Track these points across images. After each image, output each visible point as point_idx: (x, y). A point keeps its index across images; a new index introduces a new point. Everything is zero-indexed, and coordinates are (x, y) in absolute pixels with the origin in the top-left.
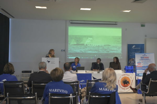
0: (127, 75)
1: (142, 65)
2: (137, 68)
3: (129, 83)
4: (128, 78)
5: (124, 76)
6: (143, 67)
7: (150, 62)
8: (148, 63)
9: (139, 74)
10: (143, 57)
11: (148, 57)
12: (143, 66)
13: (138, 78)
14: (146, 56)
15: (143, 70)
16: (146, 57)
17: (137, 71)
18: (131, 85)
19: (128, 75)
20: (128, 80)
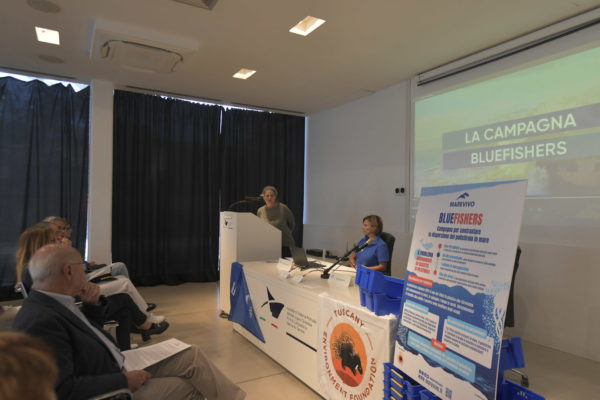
0: (352, 316)
1: (430, 276)
2: (409, 290)
3: (361, 372)
4: (356, 335)
5: (342, 319)
6: (436, 287)
7: (482, 254)
8: (468, 265)
9: (407, 335)
10: (450, 218)
11: (477, 218)
12: (436, 279)
13: (401, 359)
14: (471, 204)
15: (433, 310)
16: (466, 218)
17: (405, 307)
18: (371, 386)
19: (357, 320)
20: (356, 351)
